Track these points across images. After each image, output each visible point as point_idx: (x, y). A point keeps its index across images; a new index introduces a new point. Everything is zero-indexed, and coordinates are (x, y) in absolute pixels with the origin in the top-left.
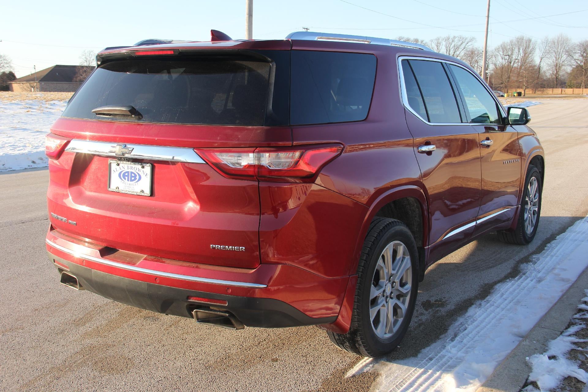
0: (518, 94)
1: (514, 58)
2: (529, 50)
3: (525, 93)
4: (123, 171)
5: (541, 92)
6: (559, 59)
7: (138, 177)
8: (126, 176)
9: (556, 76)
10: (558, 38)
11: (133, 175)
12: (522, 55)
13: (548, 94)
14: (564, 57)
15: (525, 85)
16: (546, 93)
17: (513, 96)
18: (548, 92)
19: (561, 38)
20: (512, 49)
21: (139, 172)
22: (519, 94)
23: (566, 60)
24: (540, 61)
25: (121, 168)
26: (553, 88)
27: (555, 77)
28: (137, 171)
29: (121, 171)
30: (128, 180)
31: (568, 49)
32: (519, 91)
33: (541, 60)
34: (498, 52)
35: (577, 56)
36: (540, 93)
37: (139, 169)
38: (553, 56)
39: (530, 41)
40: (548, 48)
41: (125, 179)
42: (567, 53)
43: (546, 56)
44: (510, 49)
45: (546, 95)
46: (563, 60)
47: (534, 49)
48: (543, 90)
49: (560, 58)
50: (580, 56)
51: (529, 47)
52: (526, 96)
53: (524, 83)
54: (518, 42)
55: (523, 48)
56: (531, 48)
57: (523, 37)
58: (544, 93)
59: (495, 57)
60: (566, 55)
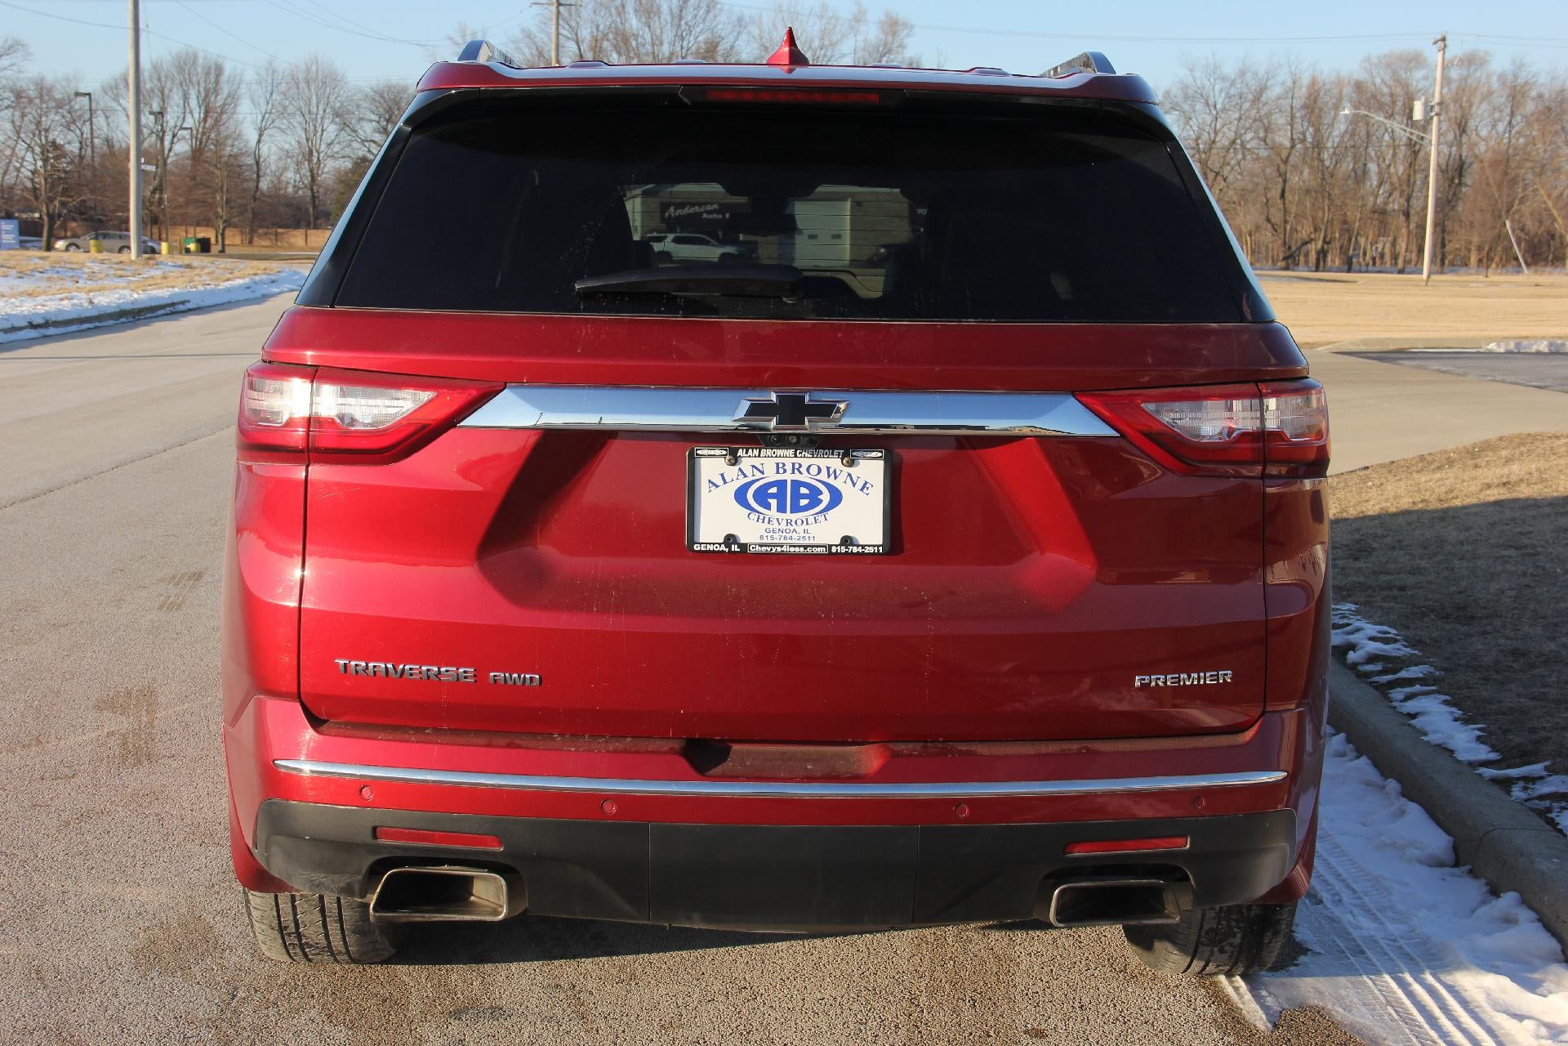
0: (199, 246)
1: (171, 123)
2: (220, 101)
3: (227, 242)
4: (758, 480)
5: (270, 239)
6: (315, 135)
7: (825, 497)
8: (773, 496)
9: (312, 190)
10: (308, 70)
11: (804, 490)
12: (196, 116)
13: (291, 247)
14: (331, 130)
15: (222, 217)
16: (286, 245)
17: (184, 252)
18: (292, 240)
19: (314, 69)
20: (162, 93)
21: (831, 481)
22: (204, 246)
23: (337, 141)
24: (257, 137)
25: (748, 471)
26: (308, 226)
27: (309, 193)
28: (823, 476)
29: (743, 481)
30: (781, 508)
31: (338, 104)
32: (203, 233)
33: (260, 135)
34: (116, 99)
35: (368, 129)
36: (268, 243)
37: (831, 471)
38: (296, 124)
39: (219, 70)
40: (278, 98)
41: (768, 507)
42: (337, 120)
43: (276, 124)
44: (153, 91)
45: (286, 249)
46: (329, 141)
47: (233, 97)
48: (277, 234)
49: (319, 134)
50: (376, 131)
51: (216, 92)
52: (228, 250)
53: (220, 210)
54: (181, 69)
55: (199, 91)
56: (225, 95)
57: (195, 57)
58: (279, 244)
59: (107, 118)
60: (336, 124)
